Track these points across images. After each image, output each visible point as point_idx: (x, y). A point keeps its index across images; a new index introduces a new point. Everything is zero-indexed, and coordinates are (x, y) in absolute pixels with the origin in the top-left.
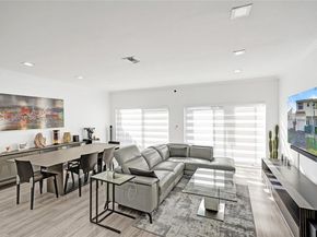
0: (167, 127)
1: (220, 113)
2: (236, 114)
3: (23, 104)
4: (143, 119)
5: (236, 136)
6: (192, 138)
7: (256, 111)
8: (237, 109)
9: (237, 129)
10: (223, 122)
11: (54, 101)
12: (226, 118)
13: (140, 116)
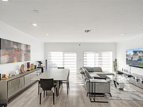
0: (75, 60)
1: (97, 55)
2: (103, 55)
3: (16, 47)
4: (64, 56)
5: (103, 63)
6: (86, 64)
7: (109, 54)
8: (103, 53)
9: (103, 60)
10: (98, 58)
11: (27, 46)
12: (99, 56)
13: (62, 55)
